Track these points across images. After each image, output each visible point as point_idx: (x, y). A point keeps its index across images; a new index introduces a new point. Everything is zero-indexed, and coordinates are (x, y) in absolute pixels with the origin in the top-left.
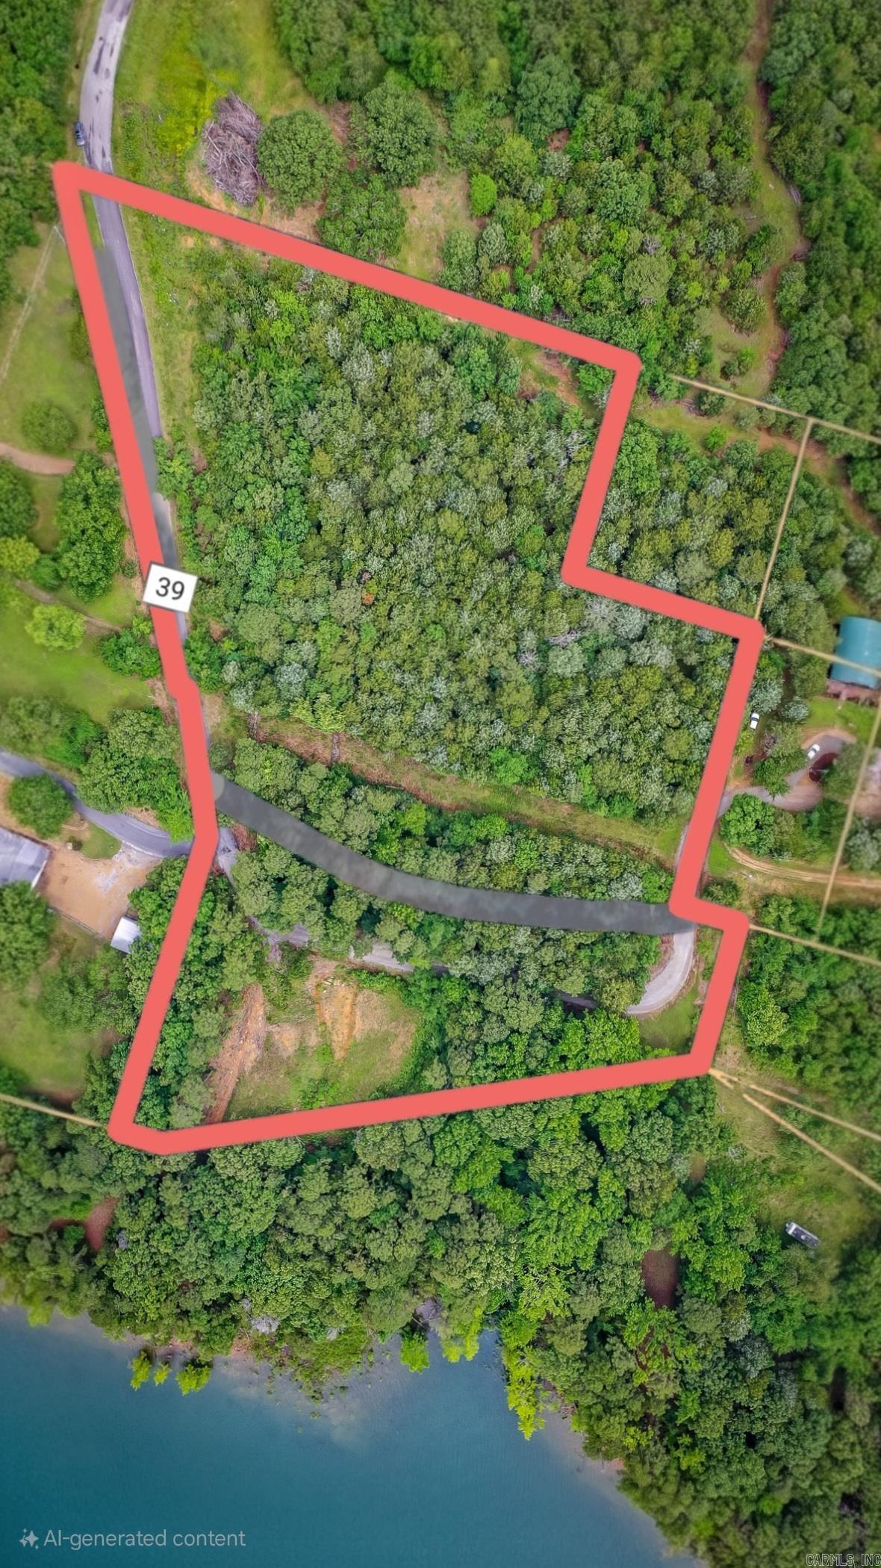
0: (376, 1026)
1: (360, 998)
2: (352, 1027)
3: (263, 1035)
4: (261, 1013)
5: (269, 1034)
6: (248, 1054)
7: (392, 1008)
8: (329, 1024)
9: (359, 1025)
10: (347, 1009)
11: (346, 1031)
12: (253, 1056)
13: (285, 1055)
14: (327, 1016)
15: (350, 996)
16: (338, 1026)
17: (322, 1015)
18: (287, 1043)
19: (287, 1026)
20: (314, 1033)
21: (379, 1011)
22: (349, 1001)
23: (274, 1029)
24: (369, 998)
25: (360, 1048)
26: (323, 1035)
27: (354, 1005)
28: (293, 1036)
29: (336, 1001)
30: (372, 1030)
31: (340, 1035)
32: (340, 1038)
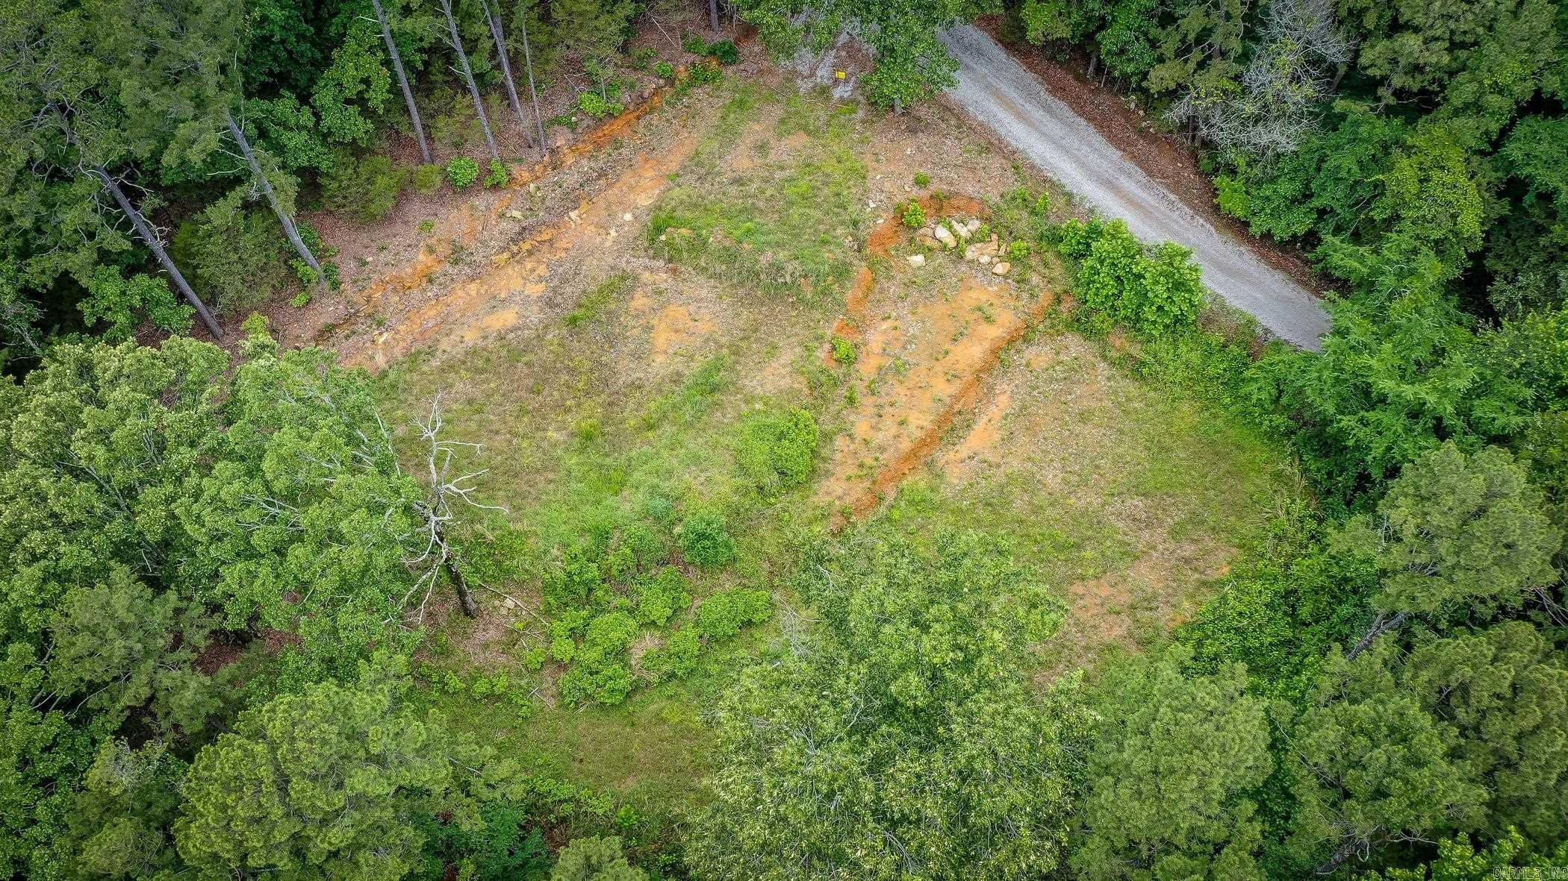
0: (1052, 478)
1: (1038, 355)
2: (950, 424)
3: (596, 271)
4: (645, 201)
5: (622, 284)
6: (495, 303)
8: (867, 368)
9: (981, 438)
10: (972, 353)
11: (920, 421)
12: (507, 317)
13: (627, 371)
14: (875, 339)
15: (1006, 320)
16: (898, 392)
17: (858, 326)
18: (662, 338)
19: (705, 289)
20: (788, 355)
21: (1090, 432)
22: (993, 333)
24: (1074, 372)
26: (820, 388)
27: (998, 358)
28: (704, 327)
29: (941, 308)
30: (1029, 483)
31: (889, 429)
32: (879, 438)
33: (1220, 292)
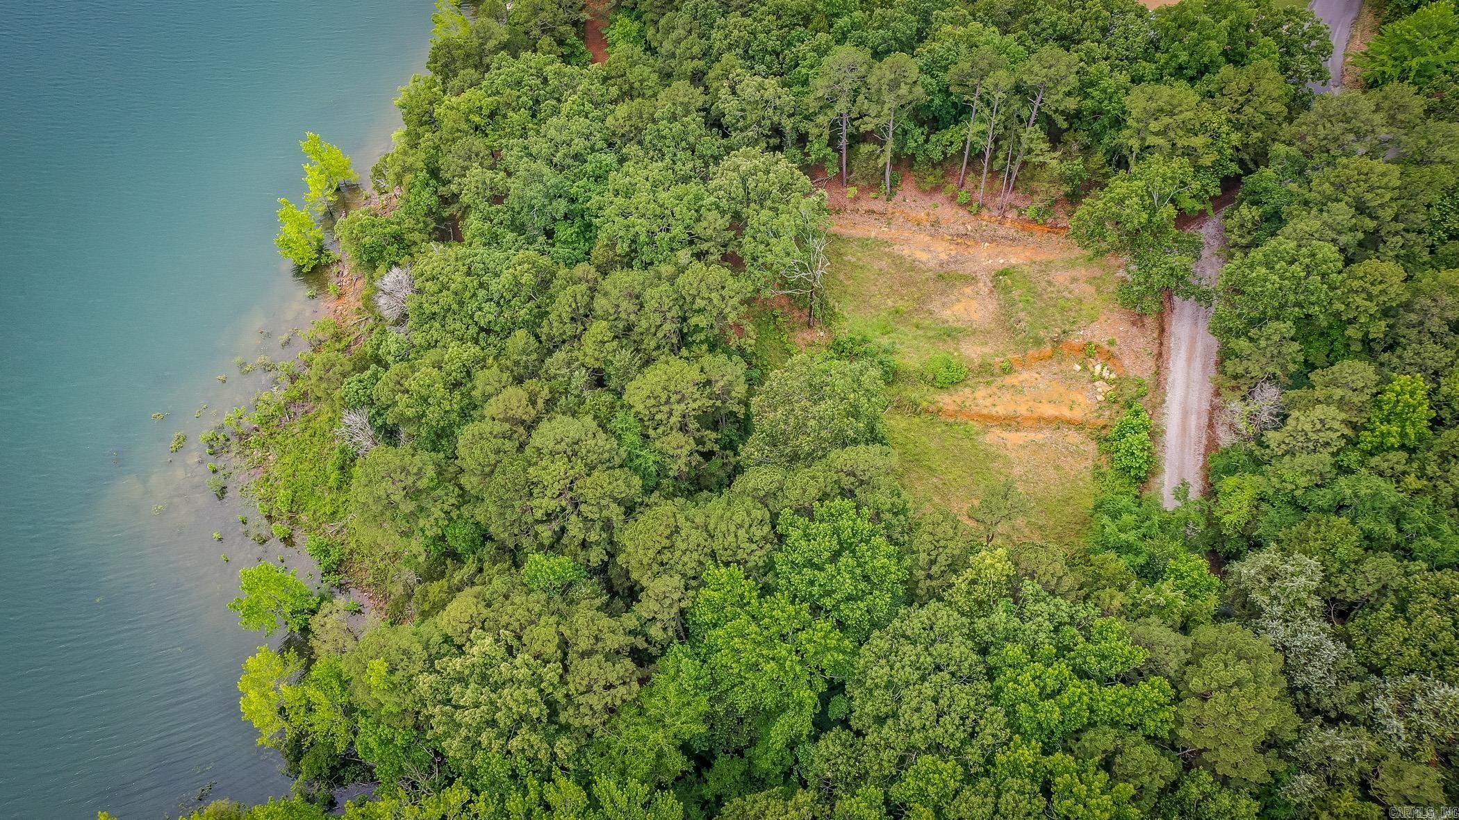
0: (1018, 472)
1: (1074, 437)
2: (1010, 422)
3: (969, 268)
4: (1013, 261)
5: (971, 280)
6: (927, 249)
7: (1067, 501)
9: (1015, 438)
10: (1049, 410)
11: (1000, 410)
12: (923, 256)
13: (935, 305)
14: (1025, 375)
15: (1077, 414)
16: (1007, 396)
17: (1024, 365)
18: (958, 307)
19: (992, 306)
20: (988, 351)
21: (1052, 472)
22: (1066, 413)
23: (984, 287)
24: (1077, 454)
25: (967, 444)
26: (982, 368)
27: (1059, 423)
28: (975, 317)
29: (1062, 389)
30: (1009, 464)
31: (988, 402)
32: (981, 401)
33: (1166, 483)
